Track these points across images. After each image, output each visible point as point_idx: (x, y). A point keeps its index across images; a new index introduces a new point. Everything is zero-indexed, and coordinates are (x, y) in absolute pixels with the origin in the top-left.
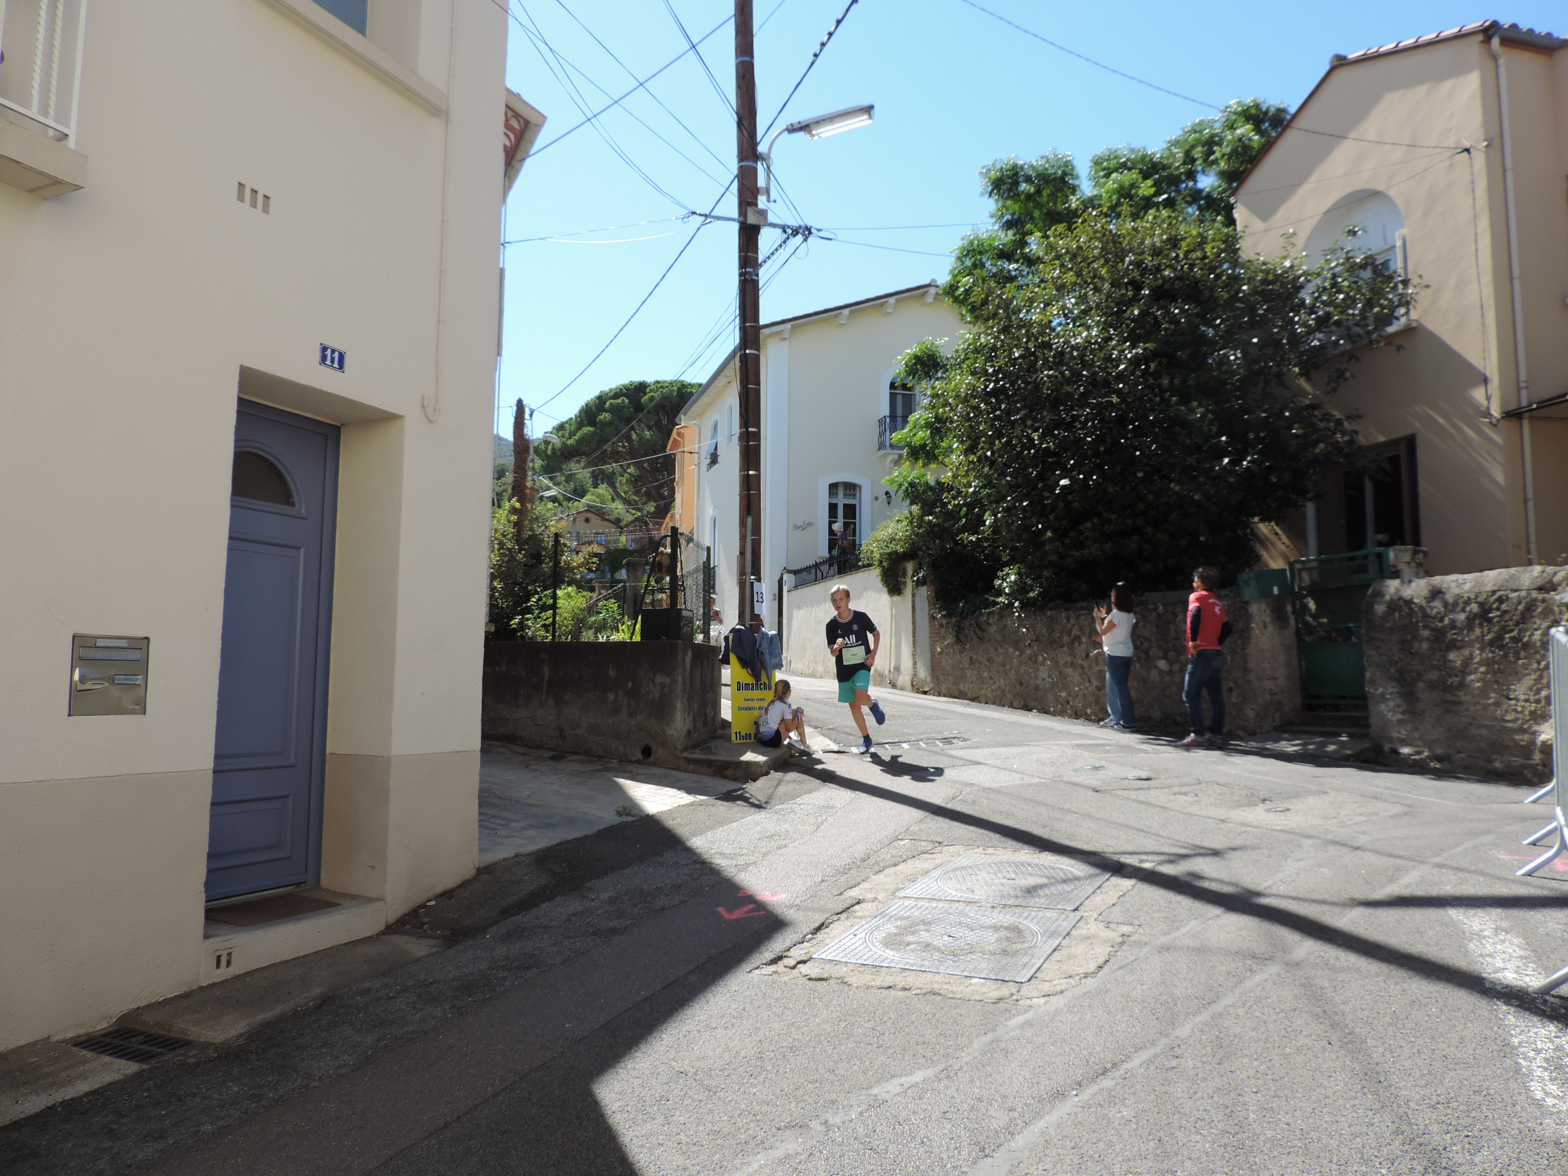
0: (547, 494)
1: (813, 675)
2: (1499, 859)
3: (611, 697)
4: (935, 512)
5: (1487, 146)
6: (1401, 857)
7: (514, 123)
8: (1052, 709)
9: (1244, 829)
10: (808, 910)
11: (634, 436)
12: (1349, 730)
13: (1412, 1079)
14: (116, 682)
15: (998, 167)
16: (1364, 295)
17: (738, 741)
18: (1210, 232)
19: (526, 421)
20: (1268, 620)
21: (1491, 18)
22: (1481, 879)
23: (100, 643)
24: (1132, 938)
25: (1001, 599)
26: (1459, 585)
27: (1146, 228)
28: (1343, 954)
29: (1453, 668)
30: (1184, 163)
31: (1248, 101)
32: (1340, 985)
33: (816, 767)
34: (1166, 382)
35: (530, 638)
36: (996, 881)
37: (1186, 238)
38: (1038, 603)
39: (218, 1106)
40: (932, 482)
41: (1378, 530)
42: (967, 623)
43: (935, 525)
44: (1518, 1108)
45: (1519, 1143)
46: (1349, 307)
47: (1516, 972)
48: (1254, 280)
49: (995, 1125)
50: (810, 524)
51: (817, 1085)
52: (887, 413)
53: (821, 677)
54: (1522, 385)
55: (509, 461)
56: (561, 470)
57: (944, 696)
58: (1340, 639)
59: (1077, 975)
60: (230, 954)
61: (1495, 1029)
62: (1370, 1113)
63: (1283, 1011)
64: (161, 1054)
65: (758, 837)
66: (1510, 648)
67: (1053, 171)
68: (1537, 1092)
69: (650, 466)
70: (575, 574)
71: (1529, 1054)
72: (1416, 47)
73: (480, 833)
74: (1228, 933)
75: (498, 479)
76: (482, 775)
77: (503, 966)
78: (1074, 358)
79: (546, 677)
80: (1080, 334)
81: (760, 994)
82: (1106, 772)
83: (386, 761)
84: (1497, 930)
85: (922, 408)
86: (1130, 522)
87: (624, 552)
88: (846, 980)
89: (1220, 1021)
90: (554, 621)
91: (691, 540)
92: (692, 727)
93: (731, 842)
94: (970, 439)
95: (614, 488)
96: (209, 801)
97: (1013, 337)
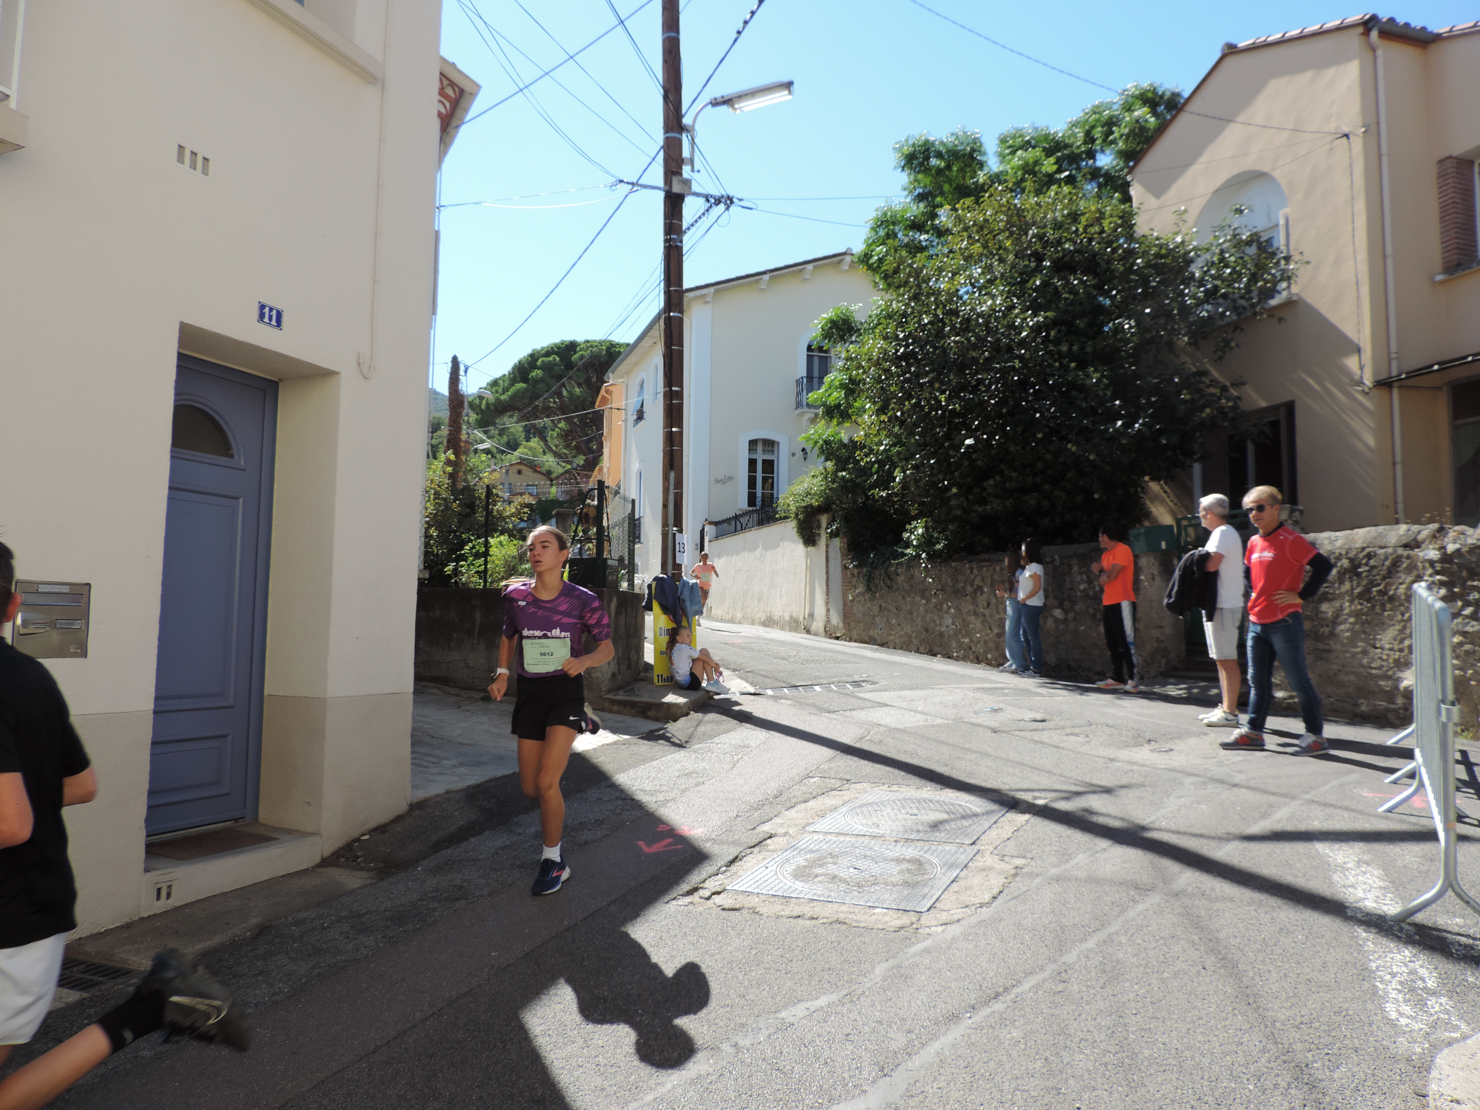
0: (481, 447)
1: (732, 621)
2: (1362, 796)
4: (849, 469)
5: (1365, 132)
6: (1274, 794)
7: (450, 91)
8: (955, 654)
9: (1130, 768)
10: (724, 844)
11: (565, 393)
13: (1278, 1001)
14: (58, 626)
15: (911, 142)
16: (1249, 269)
17: (660, 683)
18: (1108, 208)
19: (461, 377)
20: (1156, 572)
21: (1371, 12)
22: (1346, 815)
23: (42, 589)
24: (1025, 870)
25: (909, 551)
26: (1332, 542)
27: (1048, 203)
28: (1220, 884)
29: (1324, 619)
30: (1085, 143)
31: (1145, 84)
32: (1215, 913)
33: (733, 708)
34: (1065, 348)
35: (463, 584)
36: (900, 817)
37: (1085, 213)
38: (944, 555)
40: (846, 440)
42: (877, 573)
43: (848, 481)
44: (1374, 1027)
45: (1374, 1060)
46: (1235, 281)
47: (1376, 902)
48: (1148, 254)
49: (894, 1046)
50: (731, 478)
51: (728, 1009)
52: (804, 373)
53: (740, 623)
54: (1393, 356)
55: (445, 415)
56: (494, 424)
57: (855, 641)
59: (973, 905)
60: (170, 887)
61: (1356, 954)
62: (1239, 1033)
63: (1162, 938)
64: (102, 983)
65: (677, 774)
66: (1376, 601)
67: (962, 148)
68: (1391, 1013)
69: (580, 421)
70: (507, 523)
71: (1385, 978)
72: (1301, 38)
73: (412, 770)
74: (1113, 865)
75: (433, 432)
76: (413, 714)
77: (433, 897)
78: (980, 325)
79: (478, 622)
80: (985, 302)
81: (676, 924)
82: (1004, 714)
83: (322, 702)
84: (1359, 863)
85: (837, 370)
86: (1029, 479)
87: (554, 503)
88: (757, 910)
89: (1104, 948)
90: (486, 568)
91: (617, 493)
92: (616, 670)
93: (651, 780)
94: (882, 400)
95: (546, 442)
96: (149, 741)
97: (923, 304)
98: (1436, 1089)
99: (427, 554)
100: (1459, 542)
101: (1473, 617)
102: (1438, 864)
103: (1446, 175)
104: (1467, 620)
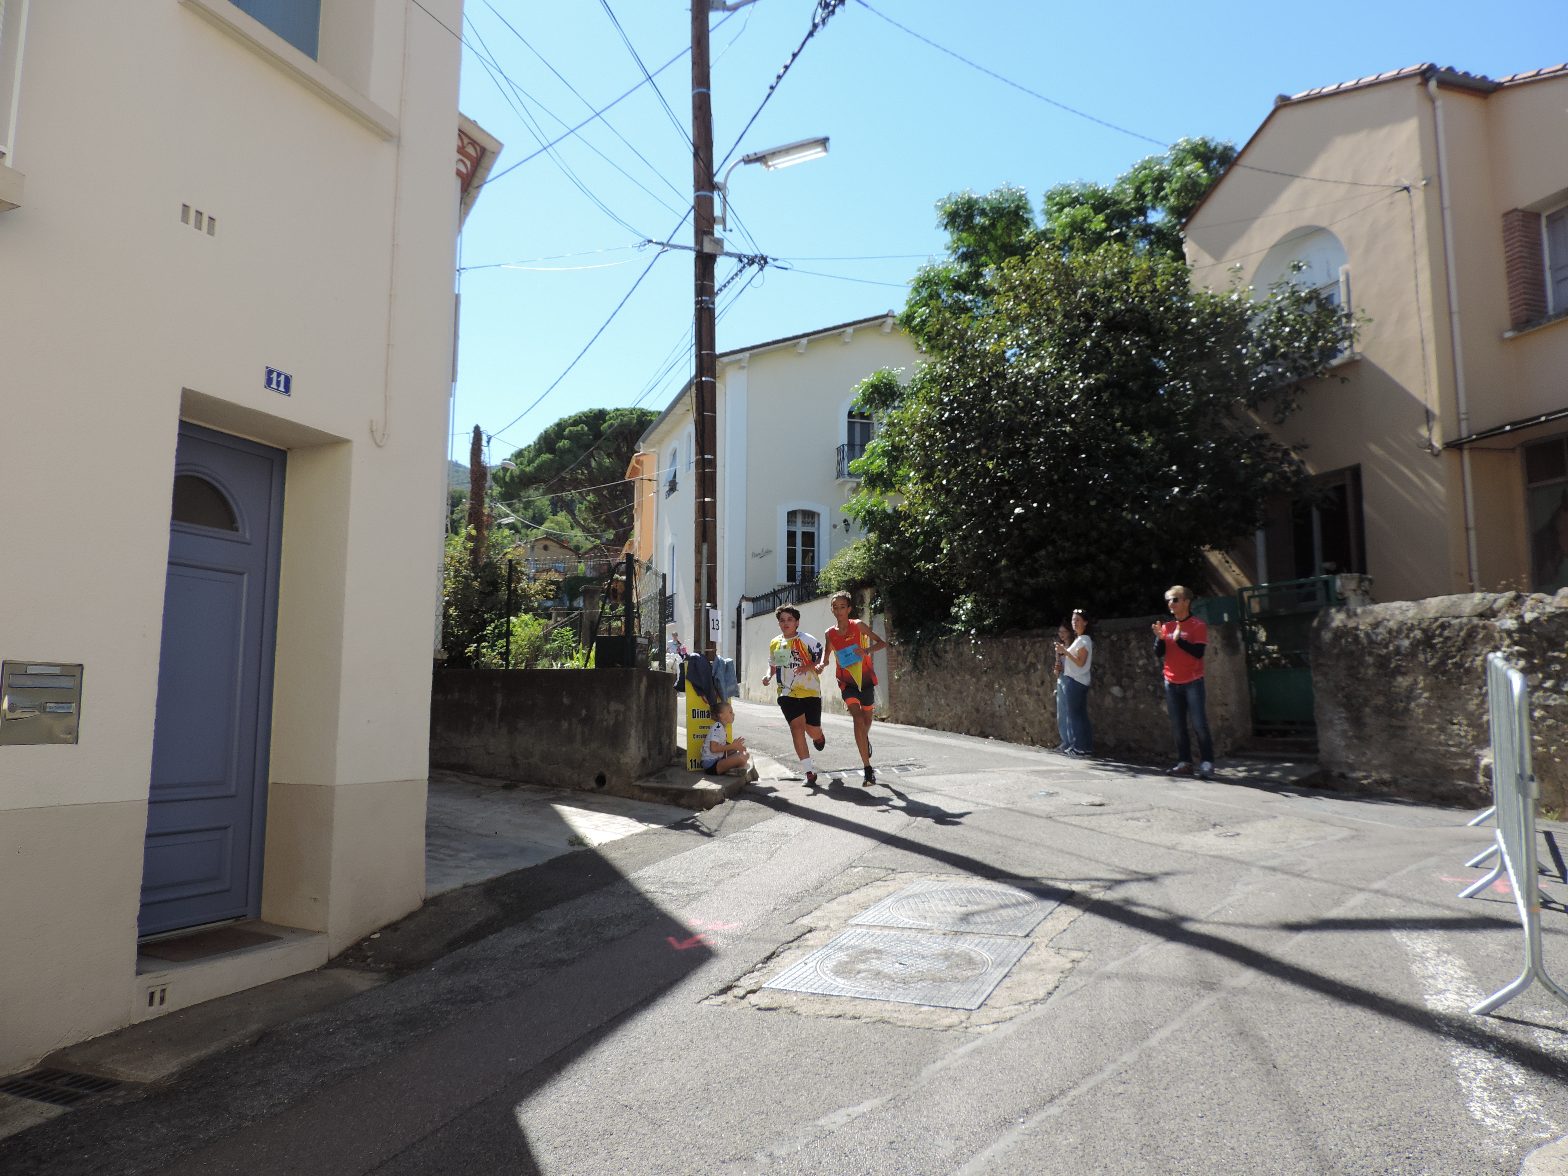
0: (505, 521)
2: (1442, 882)
3: (565, 725)
4: (893, 540)
5: (1425, 185)
7: (471, 150)
8: (1008, 736)
10: (759, 939)
11: (593, 464)
12: (1295, 756)
13: (1355, 1101)
14: (48, 710)
15: (953, 200)
16: (1309, 328)
17: (694, 769)
18: (1160, 266)
19: (483, 448)
20: (1219, 646)
21: (1429, 62)
23: (32, 670)
24: (1082, 965)
25: (957, 627)
26: (1403, 612)
27: (1098, 261)
29: (1398, 694)
30: (1135, 199)
31: (1197, 139)
32: (1286, 1008)
33: (769, 795)
34: (1117, 411)
35: (485, 666)
36: (949, 908)
37: (1137, 271)
38: (995, 631)
39: (145, 1149)
40: (889, 510)
41: (1326, 559)
42: (924, 651)
43: (892, 553)
44: (1458, 1128)
45: (1459, 1164)
46: (1295, 340)
47: (1458, 993)
48: (1203, 313)
49: (941, 1154)
50: (769, 552)
51: (764, 1116)
52: (845, 441)
54: (1462, 416)
55: (466, 488)
56: (519, 497)
57: (902, 723)
58: (1288, 665)
59: (1027, 1001)
60: (163, 991)
61: (1437, 1050)
62: (1313, 1136)
63: (1229, 1035)
64: (87, 1096)
65: (711, 866)
66: (1452, 674)
67: (1007, 205)
68: (1476, 1112)
69: (608, 493)
70: (531, 601)
71: (1469, 1075)
72: (1357, 89)
73: (427, 863)
75: (453, 506)
76: (428, 803)
77: (447, 1000)
78: (1029, 388)
79: (499, 706)
80: (1033, 364)
81: (708, 1025)
82: (1061, 798)
83: (330, 790)
84: (1439, 952)
85: (879, 436)
86: (1083, 549)
87: (582, 580)
88: (795, 1009)
89: (1168, 1046)
90: (508, 648)
91: (649, 568)
92: (647, 756)
93: (683, 871)
94: (927, 468)
95: (573, 515)
96: (143, 833)
97: (968, 366)
99: (446, 635)
100: (1538, 611)
101: (1556, 690)
102: (1522, 952)
103: (1510, 229)
104: (1549, 694)
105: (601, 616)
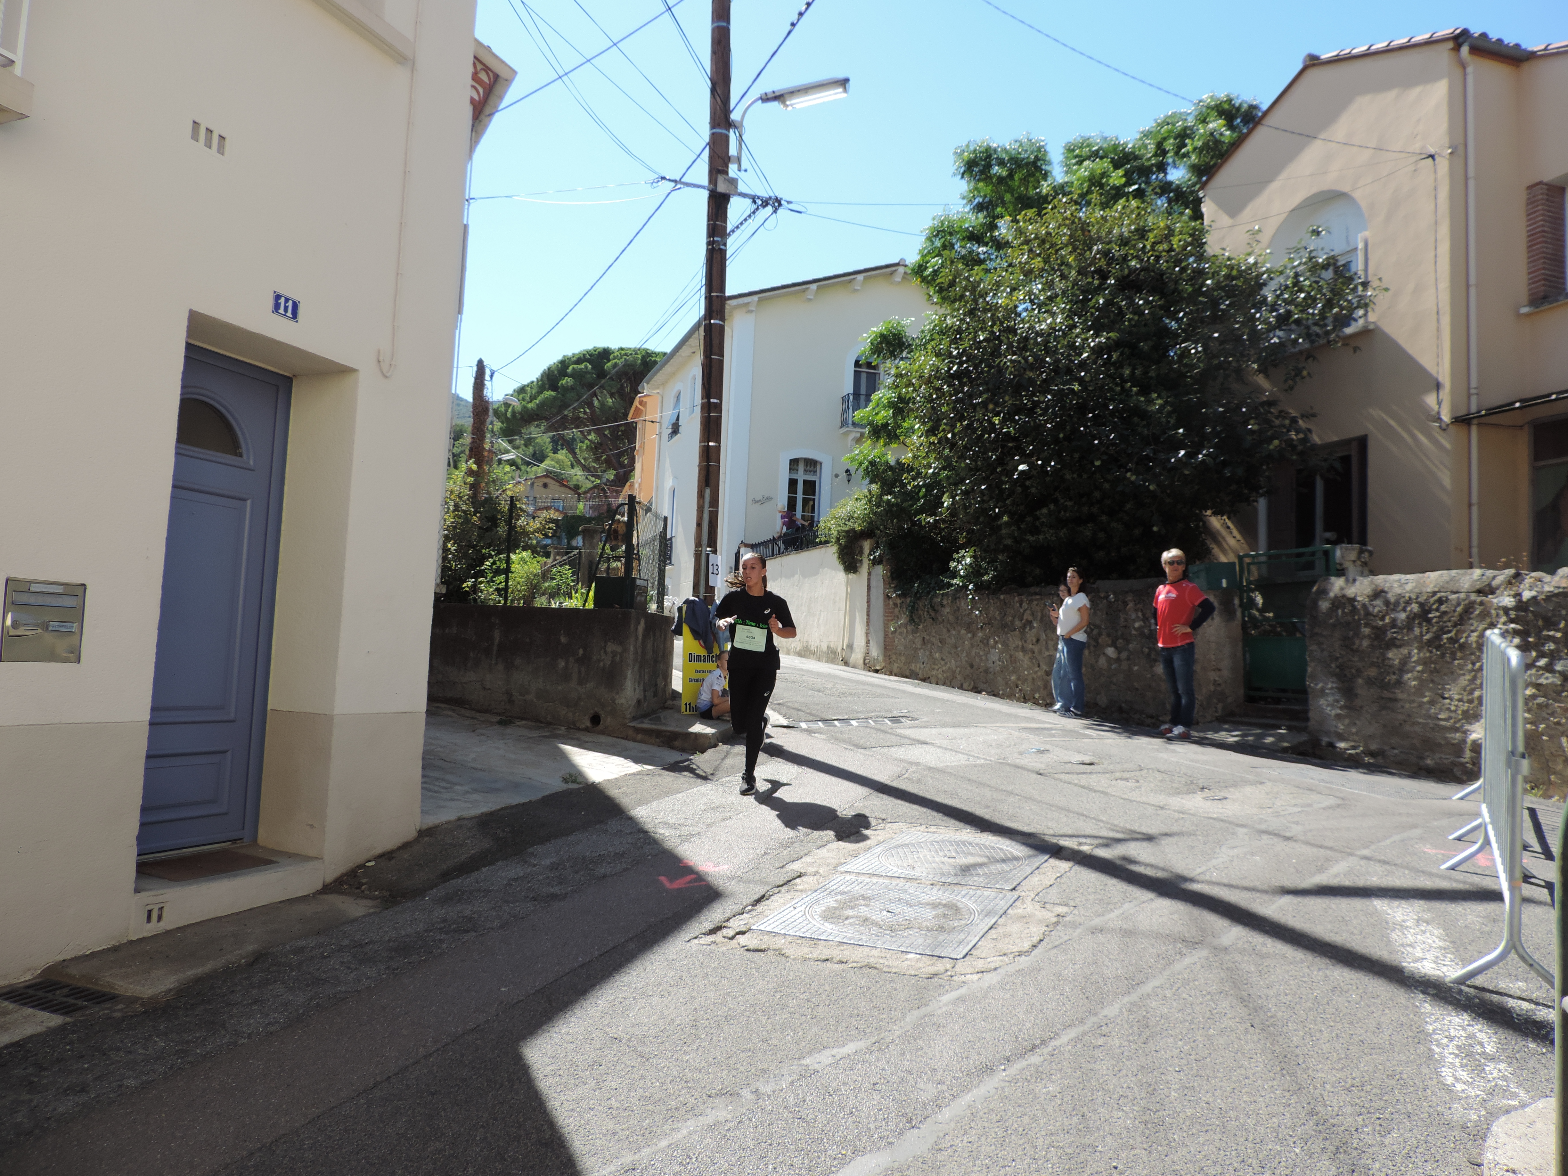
0: (506, 457)
2: (1424, 853)
3: (562, 664)
4: (894, 492)
5: (1451, 153)
6: (1331, 849)
7: (483, 76)
8: (1001, 692)
9: (1181, 816)
10: (750, 882)
11: (596, 403)
12: (1288, 723)
13: (1329, 1062)
14: (50, 628)
15: (972, 148)
16: (1325, 295)
17: (688, 712)
18: (1178, 225)
19: (486, 382)
22: (1407, 872)
23: (35, 588)
24: (1067, 919)
25: (955, 581)
26: (1401, 585)
27: (1115, 218)
28: (1270, 940)
29: (1391, 666)
30: (1156, 155)
31: (1222, 95)
32: (1265, 970)
34: (1127, 372)
35: (482, 602)
36: (937, 859)
37: (1153, 229)
38: (993, 587)
39: (143, 1061)
40: (892, 462)
41: (1326, 529)
42: (921, 604)
43: (893, 505)
44: (1429, 1092)
45: (1428, 1127)
46: (1309, 307)
47: (1435, 962)
48: (1219, 274)
49: (923, 1097)
50: (769, 499)
51: (750, 1054)
52: (851, 390)
54: (1473, 391)
55: (468, 422)
56: (520, 433)
57: (896, 675)
58: (1284, 634)
59: (1011, 953)
60: (161, 909)
61: (1411, 1016)
62: (1287, 1094)
63: (1209, 993)
64: (86, 1007)
65: (703, 808)
66: (1446, 649)
67: (1026, 156)
68: (1447, 1078)
69: (611, 433)
70: (530, 539)
71: (1442, 1041)
72: (1387, 51)
73: (423, 795)
74: (1161, 916)
75: (455, 440)
76: (425, 735)
77: (441, 929)
78: (1038, 344)
79: (497, 641)
80: (1045, 320)
81: (697, 963)
82: (1051, 756)
83: (328, 719)
84: (1418, 921)
85: (885, 387)
86: (1085, 509)
87: (581, 519)
88: (783, 952)
89: (1148, 1001)
90: (507, 585)
91: (648, 510)
92: (642, 697)
93: (675, 813)
94: (932, 421)
95: (574, 454)
96: (143, 754)
97: (979, 320)
98: (1491, 1157)
99: (445, 569)
100: (1536, 589)
101: (1549, 668)
102: (1501, 924)
103: (1535, 201)
104: (1541, 672)
105: (601, 556)
